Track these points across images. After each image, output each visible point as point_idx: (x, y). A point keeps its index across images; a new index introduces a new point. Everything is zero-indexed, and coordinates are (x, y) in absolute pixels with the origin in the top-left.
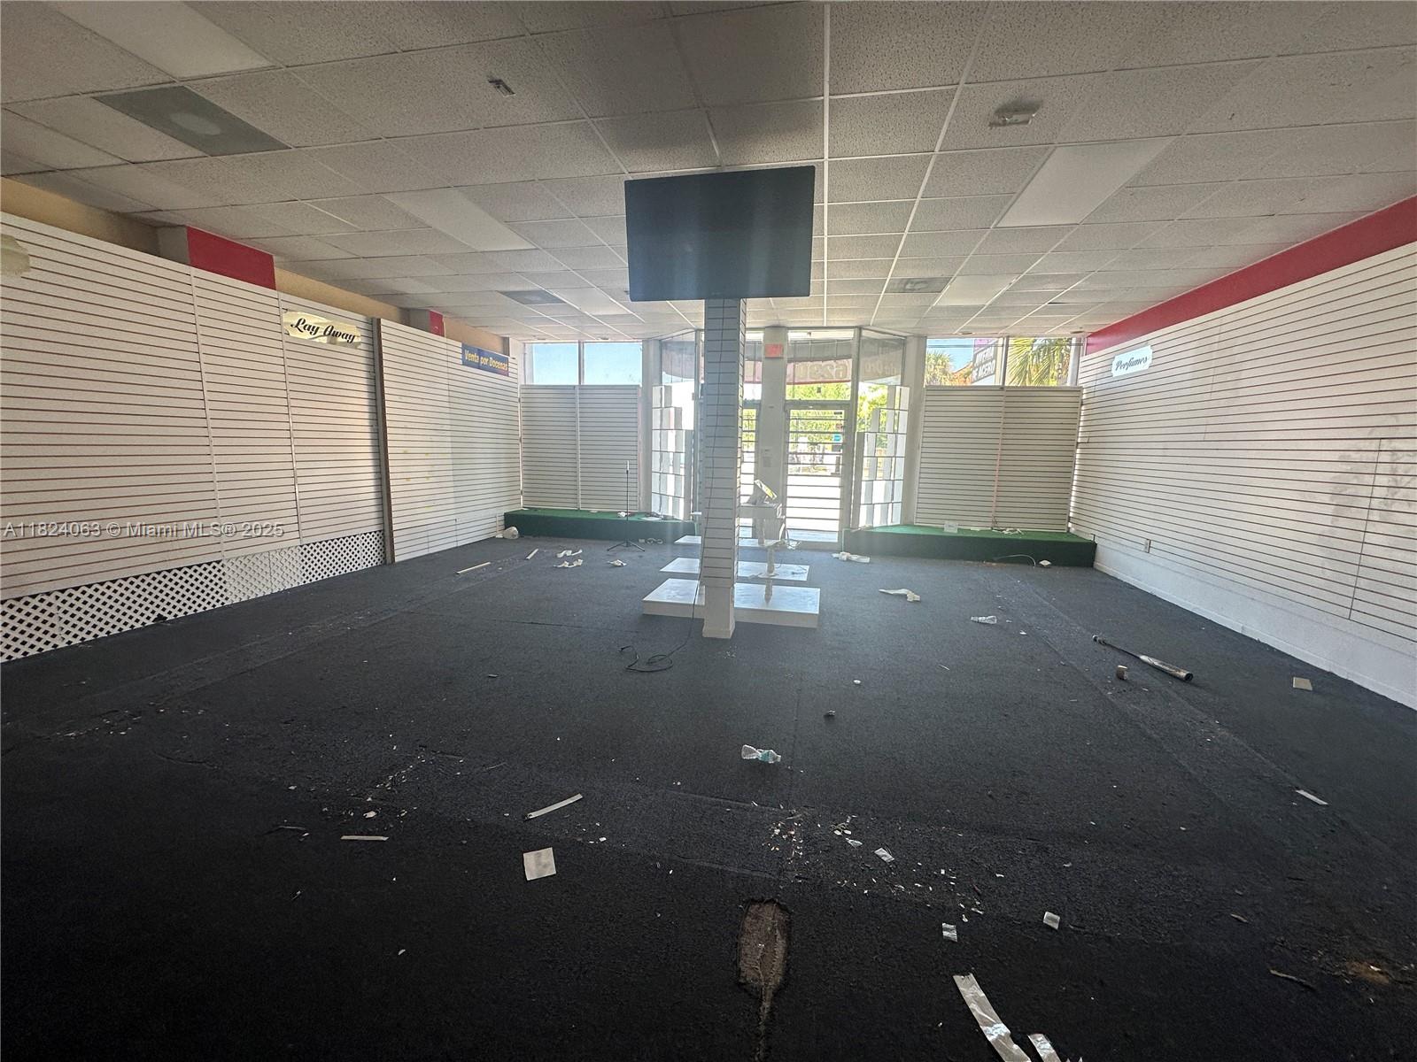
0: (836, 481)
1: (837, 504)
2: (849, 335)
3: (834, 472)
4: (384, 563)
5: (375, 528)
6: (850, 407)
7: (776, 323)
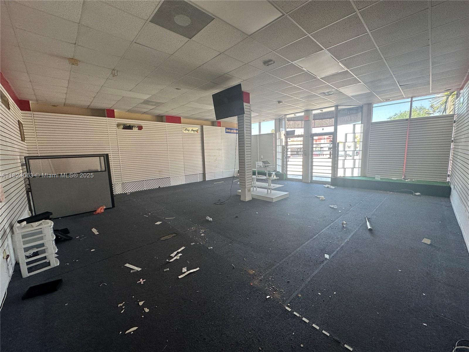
0: (331, 160)
1: (330, 168)
2: (333, 109)
3: (329, 157)
4: (204, 181)
5: (202, 173)
6: (334, 134)
7: (307, 109)
